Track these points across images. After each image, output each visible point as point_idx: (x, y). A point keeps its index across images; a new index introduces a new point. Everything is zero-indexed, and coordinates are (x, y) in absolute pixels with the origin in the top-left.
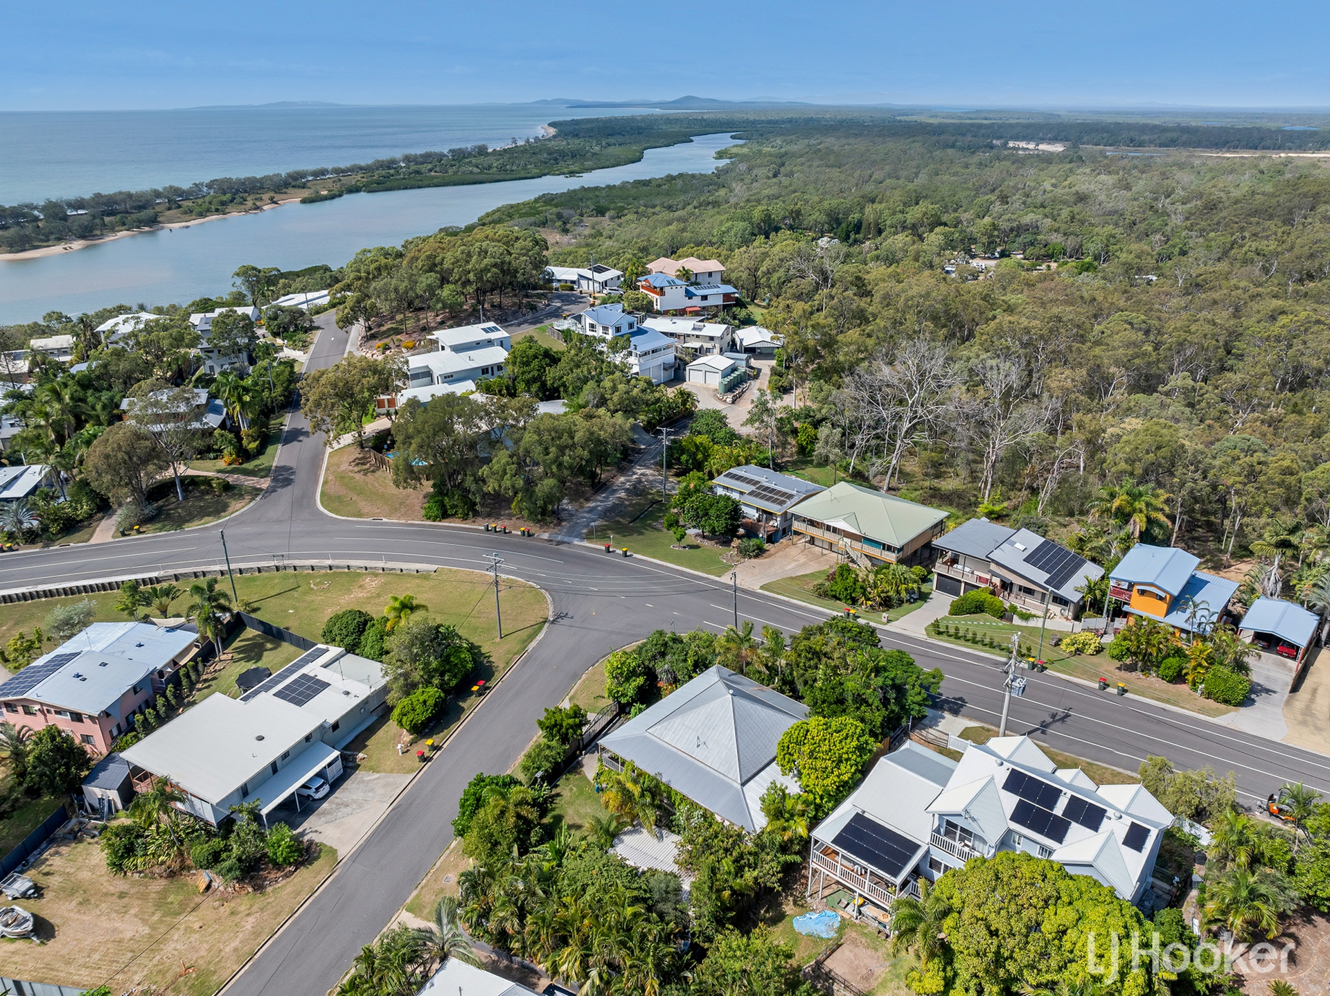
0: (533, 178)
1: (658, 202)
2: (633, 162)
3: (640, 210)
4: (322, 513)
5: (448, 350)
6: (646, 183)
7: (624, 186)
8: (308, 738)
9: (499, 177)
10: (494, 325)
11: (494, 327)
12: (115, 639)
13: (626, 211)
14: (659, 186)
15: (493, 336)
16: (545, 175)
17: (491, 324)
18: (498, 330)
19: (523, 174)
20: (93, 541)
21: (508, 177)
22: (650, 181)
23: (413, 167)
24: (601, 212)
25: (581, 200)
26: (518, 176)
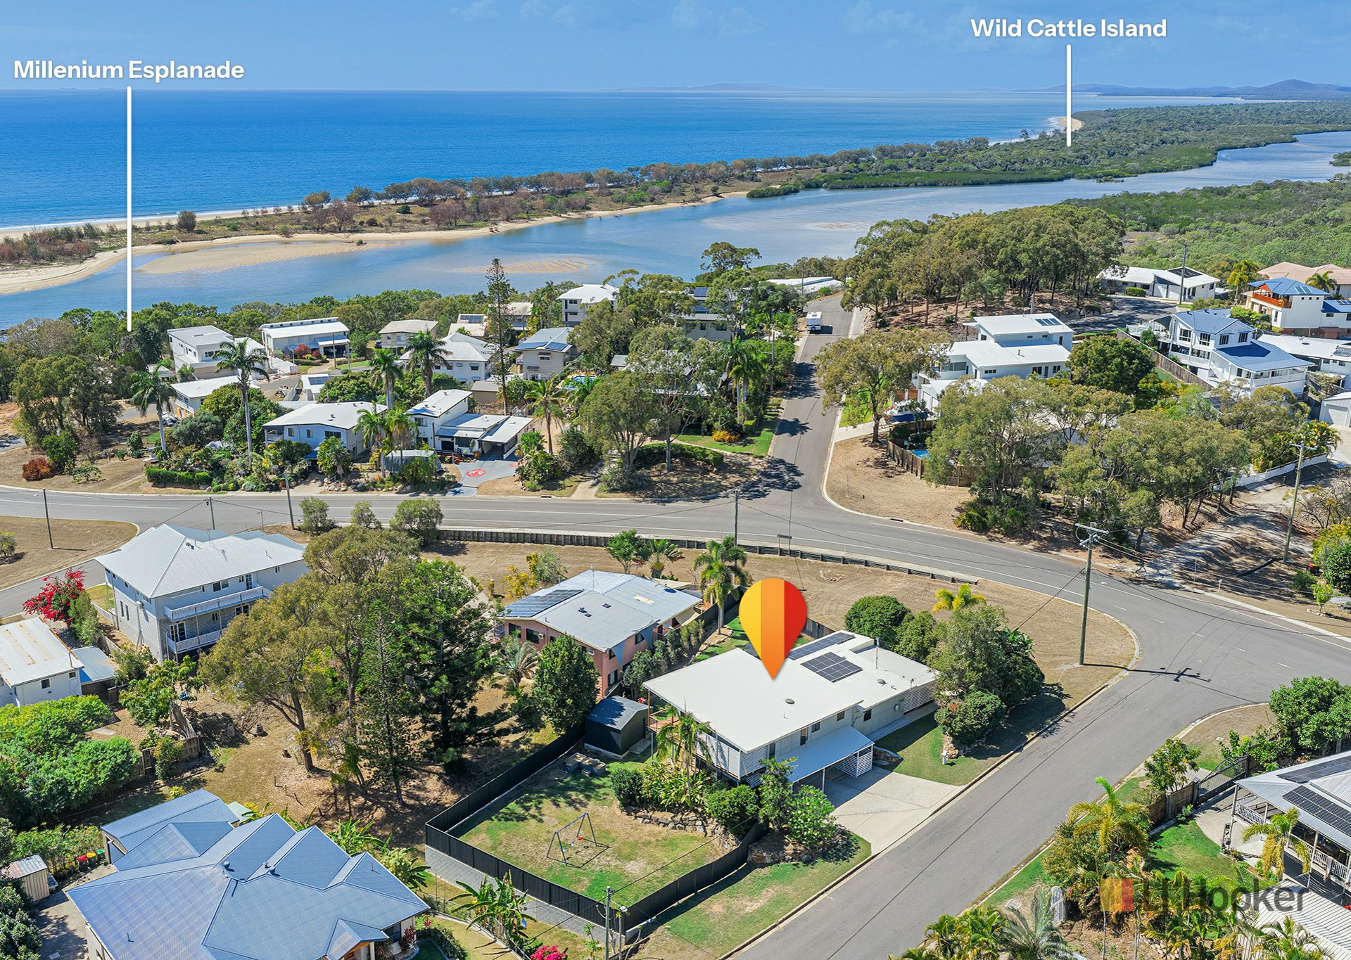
0: (1052, 180)
1: (1242, 216)
2: (1201, 166)
3: (1214, 225)
4: (829, 504)
5: (990, 341)
6: (1222, 192)
7: (1187, 194)
8: (841, 716)
9: (1004, 177)
10: (1053, 317)
11: (1052, 320)
12: (613, 586)
13: (1192, 226)
14: (1244, 196)
15: (1051, 329)
16: (1068, 177)
17: (1049, 316)
18: (1057, 323)
19: (1037, 175)
20: (574, 497)
21: (1015, 178)
22: (1229, 190)
23: (888, 162)
24: (1154, 225)
25: (1124, 208)
26: (1029, 177)
